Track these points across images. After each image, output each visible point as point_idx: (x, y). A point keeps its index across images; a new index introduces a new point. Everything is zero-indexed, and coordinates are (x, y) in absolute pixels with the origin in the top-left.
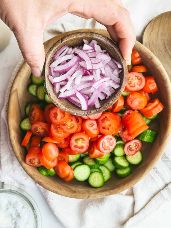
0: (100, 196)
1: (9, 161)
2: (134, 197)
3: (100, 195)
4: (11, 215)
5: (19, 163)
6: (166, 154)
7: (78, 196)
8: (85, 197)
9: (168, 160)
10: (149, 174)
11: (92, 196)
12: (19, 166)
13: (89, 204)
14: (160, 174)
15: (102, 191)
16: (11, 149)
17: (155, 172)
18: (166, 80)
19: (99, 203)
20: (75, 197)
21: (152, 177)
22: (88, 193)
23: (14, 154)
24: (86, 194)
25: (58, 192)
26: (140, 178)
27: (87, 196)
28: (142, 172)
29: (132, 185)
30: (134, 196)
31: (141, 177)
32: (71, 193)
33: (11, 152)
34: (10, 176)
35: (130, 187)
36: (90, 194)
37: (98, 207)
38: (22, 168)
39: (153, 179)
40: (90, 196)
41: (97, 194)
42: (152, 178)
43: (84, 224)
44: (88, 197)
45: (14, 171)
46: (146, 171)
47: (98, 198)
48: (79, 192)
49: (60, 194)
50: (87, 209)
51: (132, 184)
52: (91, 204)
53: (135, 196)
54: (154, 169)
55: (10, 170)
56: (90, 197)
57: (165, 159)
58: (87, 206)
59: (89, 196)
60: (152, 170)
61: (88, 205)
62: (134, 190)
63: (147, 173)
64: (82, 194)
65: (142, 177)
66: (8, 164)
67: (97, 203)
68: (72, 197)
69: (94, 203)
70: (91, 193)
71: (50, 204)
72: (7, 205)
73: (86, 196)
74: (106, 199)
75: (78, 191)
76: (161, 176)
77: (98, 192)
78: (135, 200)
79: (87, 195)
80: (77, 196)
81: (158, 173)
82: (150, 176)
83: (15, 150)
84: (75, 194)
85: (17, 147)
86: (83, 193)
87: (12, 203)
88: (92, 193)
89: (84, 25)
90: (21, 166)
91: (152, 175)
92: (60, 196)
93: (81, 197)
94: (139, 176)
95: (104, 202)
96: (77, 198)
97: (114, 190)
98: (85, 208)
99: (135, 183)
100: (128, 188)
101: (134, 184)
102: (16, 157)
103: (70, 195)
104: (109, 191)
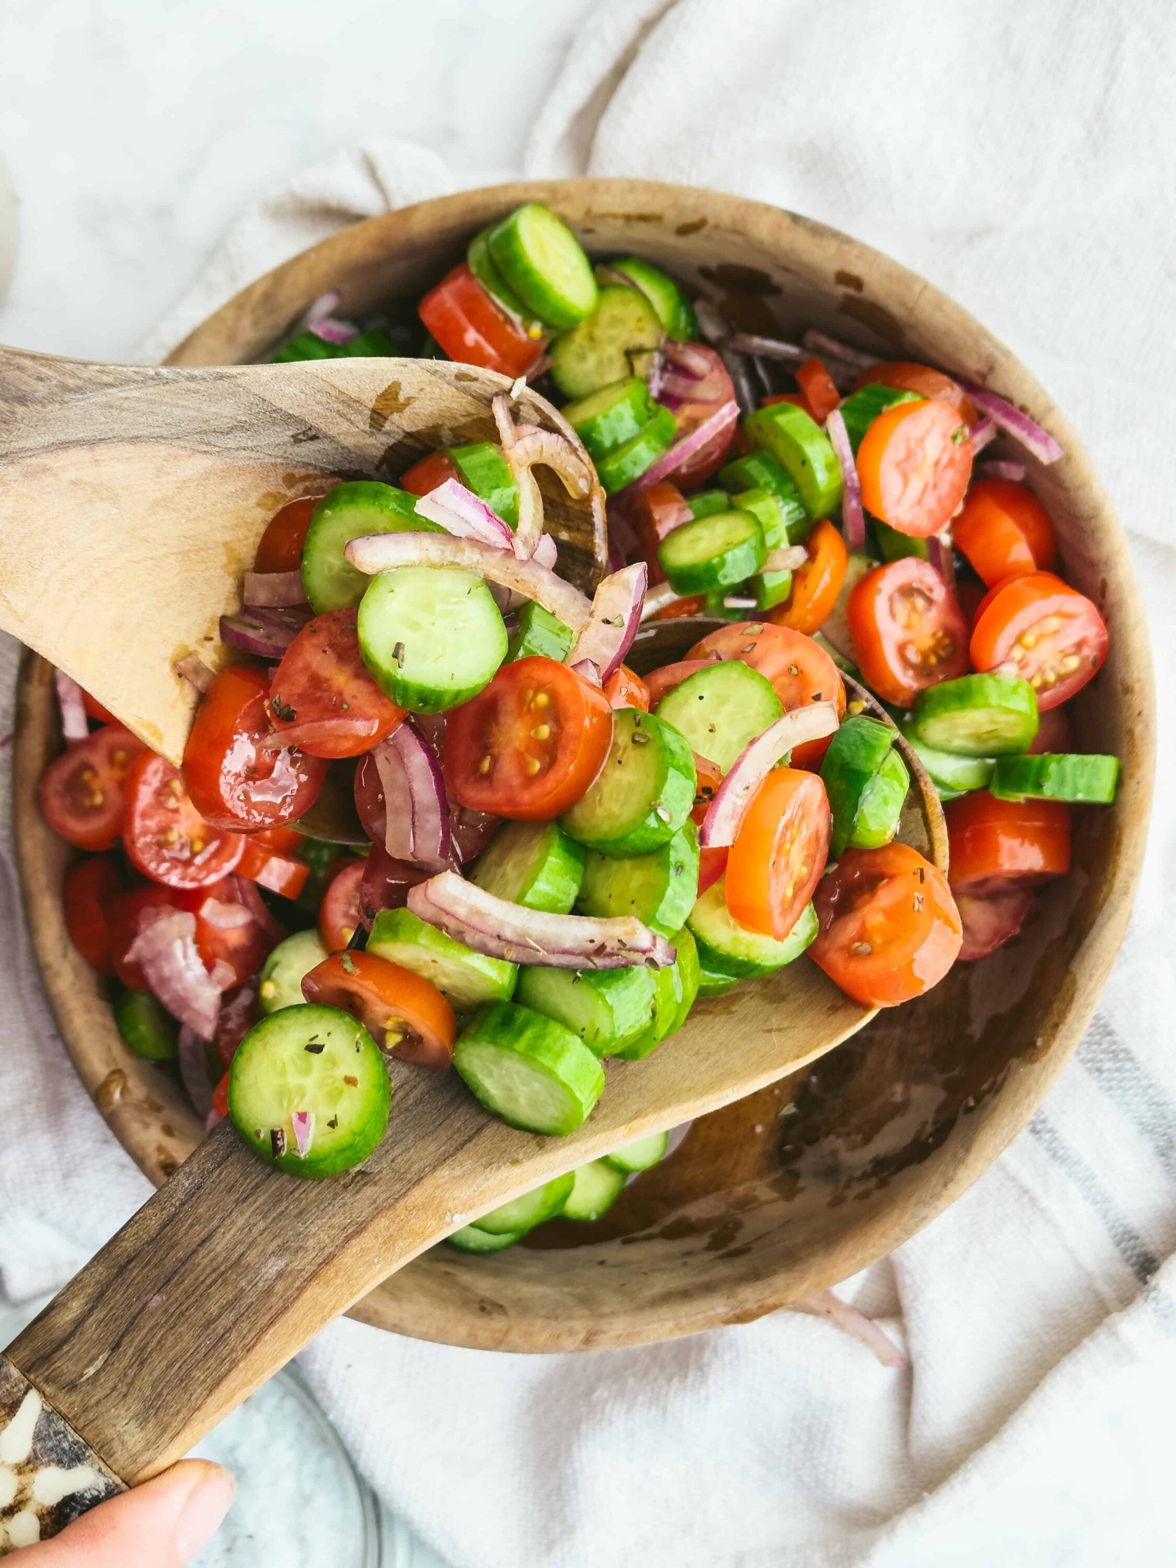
0: (671, 1331)
1: (31, 1109)
2: (904, 1332)
3: (669, 1324)
5: (102, 1122)
6: (1114, 1026)
7: (514, 1337)
8: (568, 1343)
9: (1129, 1065)
10: (1002, 1168)
11: (612, 1334)
12: (105, 1141)
13: (601, 1393)
14: (1077, 1163)
15: (685, 1295)
16: (47, 1030)
18: (1090, 518)
19: (670, 1380)
20: (498, 1344)
21: (1025, 1192)
22: (585, 1312)
23: (67, 1064)
24: (570, 1317)
25: (377, 1312)
26: (936, 1196)
27: (582, 1336)
28: (955, 1155)
29: (884, 1241)
30: (906, 1321)
31: (945, 1185)
32: (469, 1319)
33: (41, 1050)
34: (42, 1214)
35: (873, 1256)
36: (602, 1316)
37: (665, 1408)
38: (126, 1159)
39: (1033, 1200)
40: (603, 1332)
41: (648, 1315)
42: (1026, 1199)
43: (569, 1530)
44: (588, 1341)
45: (66, 1176)
46: (976, 1147)
47: (658, 1347)
48: (524, 1308)
49: (396, 1328)
50: (584, 1427)
51: (884, 1234)
52: (615, 1387)
54: (1035, 1131)
55: (44, 1171)
56: (602, 1338)
57: (1108, 1065)
58: (584, 1409)
59: (596, 1333)
60: (1024, 1137)
61: (595, 1396)
62: (905, 1280)
63: (989, 1160)
64: (547, 1317)
65: (951, 1186)
66: (24, 1131)
67: (656, 1380)
68: (471, 1342)
69: (631, 1381)
70: (606, 1309)
71: (330, 1398)
73: (571, 1332)
74: (715, 1351)
75: (520, 1300)
76: (1085, 1180)
77: (656, 1302)
78: (914, 1352)
79: (580, 1326)
80: (507, 1332)
81: (1063, 1160)
82: (1013, 1179)
83: (69, 1037)
84: (498, 1323)
85: (88, 1010)
86: (553, 1315)
88: (613, 1313)
89: (519, 160)
90: (115, 1140)
91: (1027, 1178)
92: (396, 1336)
93: (541, 1338)
94: (936, 1179)
95: (701, 1368)
96: (514, 1350)
97: (760, 1285)
98: (575, 1424)
99: (909, 1233)
100: (861, 1266)
101: (898, 1240)
102: (77, 1082)
103: (462, 1330)
104: (731, 1295)
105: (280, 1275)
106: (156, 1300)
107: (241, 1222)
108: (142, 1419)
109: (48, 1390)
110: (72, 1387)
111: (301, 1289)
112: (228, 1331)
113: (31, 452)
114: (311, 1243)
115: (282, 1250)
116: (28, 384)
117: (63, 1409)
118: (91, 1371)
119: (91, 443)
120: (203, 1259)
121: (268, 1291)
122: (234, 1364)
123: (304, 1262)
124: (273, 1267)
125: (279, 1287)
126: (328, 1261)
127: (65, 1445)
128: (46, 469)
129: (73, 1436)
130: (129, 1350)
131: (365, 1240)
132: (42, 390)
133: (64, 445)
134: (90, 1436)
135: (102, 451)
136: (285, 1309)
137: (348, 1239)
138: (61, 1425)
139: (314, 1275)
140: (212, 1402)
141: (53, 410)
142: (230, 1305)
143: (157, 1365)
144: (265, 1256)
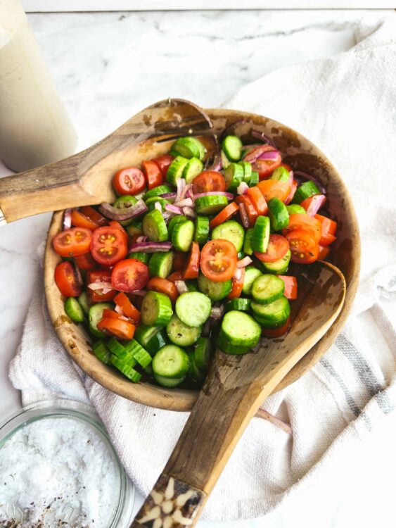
4: (67, 464)
9: (351, 347)
14: (338, 376)
17: (329, 373)
21: (324, 384)
39: (326, 387)
42: (324, 386)
53: (293, 422)
62: (291, 409)
71: (114, 436)
72: (56, 446)
76: (340, 381)
81: (334, 375)
87: (65, 440)
105: (225, 419)
106: (196, 441)
107: (210, 412)
108: (201, 471)
109: (175, 475)
110: (181, 471)
111: (231, 420)
112: (216, 438)
113: (86, 172)
114: (230, 408)
115: (223, 414)
116: (75, 161)
117: (180, 478)
118: (184, 465)
119: (96, 163)
120: (204, 425)
121: (223, 425)
122: (221, 446)
123: (229, 414)
124: (222, 418)
125: (226, 422)
126: (236, 410)
127: (183, 487)
128: (91, 173)
129: (184, 484)
130: (192, 455)
131: (243, 402)
132: (78, 161)
133: (91, 167)
134: (188, 482)
135: (100, 163)
136: (229, 427)
137: (239, 404)
138: (180, 483)
139: (233, 416)
140: (218, 458)
141: (84, 163)
142: (215, 432)
143: (201, 455)
144: (219, 417)
